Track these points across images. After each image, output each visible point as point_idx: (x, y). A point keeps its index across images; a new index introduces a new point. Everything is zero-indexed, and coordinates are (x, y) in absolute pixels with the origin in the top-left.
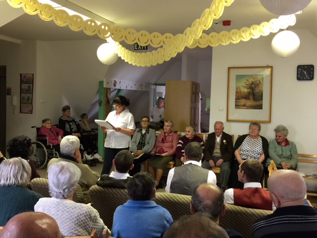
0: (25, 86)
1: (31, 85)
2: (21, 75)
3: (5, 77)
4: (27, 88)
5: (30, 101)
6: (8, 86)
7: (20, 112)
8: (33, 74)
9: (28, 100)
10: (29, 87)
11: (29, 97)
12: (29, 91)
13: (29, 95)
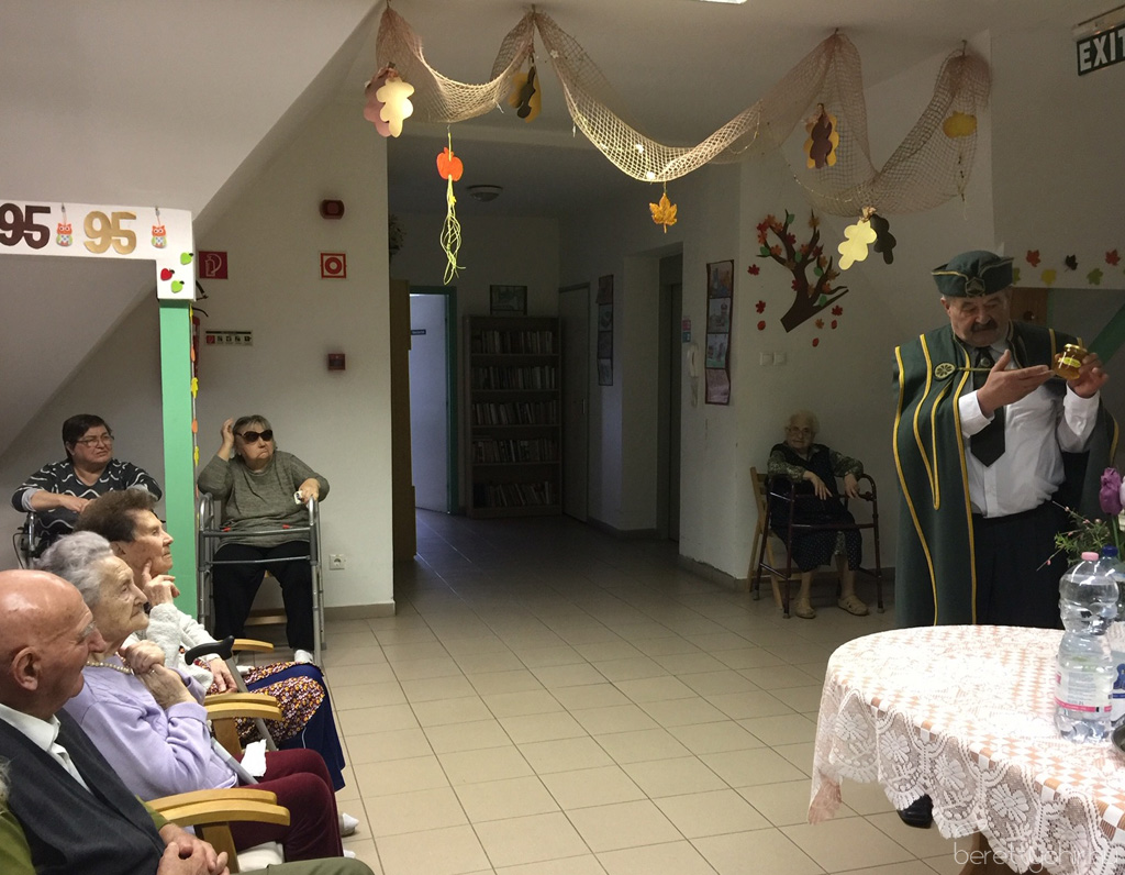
0: (717, 304)
1: (728, 301)
2: (708, 266)
3: (680, 285)
4: (719, 313)
5: (724, 358)
7: (707, 402)
8: (732, 261)
9: (720, 355)
10: (724, 308)
11: (722, 345)
12: (723, 325)
13: (722, 339)
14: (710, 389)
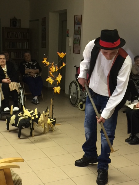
0: (77, 27)
1: (80, 26)
2: (75, 16)
3: (66, 21)
4: (77, 29)
5: (79, 41)
6: (67, 28)
7: (73, 53)
8: (81, 15)
9: (78, 41)
10: (79, 28)
11: (78, 38)
12: (79, 32)
13: (78, 36)
14: (74, 49)
